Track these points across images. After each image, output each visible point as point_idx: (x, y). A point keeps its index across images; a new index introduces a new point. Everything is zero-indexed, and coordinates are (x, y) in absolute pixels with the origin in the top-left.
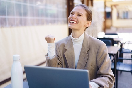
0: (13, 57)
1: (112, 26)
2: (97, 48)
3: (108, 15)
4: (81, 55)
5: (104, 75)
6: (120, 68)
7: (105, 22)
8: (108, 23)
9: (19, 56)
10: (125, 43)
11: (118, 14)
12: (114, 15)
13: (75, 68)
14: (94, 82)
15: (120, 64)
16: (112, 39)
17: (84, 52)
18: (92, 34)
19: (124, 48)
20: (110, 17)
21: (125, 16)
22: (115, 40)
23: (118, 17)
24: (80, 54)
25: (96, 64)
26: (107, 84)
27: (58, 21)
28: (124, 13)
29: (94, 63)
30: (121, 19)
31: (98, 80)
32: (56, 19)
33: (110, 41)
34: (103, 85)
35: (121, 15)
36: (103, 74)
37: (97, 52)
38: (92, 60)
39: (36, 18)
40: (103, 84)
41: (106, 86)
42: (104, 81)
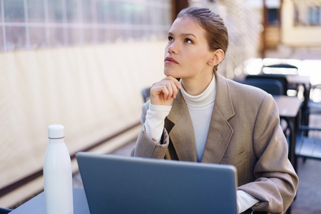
0: (49, 130)
1: (280, 42)
2: (254, 111)
3: (272, 16)
4: (211, 129)
5: (272, 175)
6: (303, 150)
7: (264, 34)
8: (273, 35)
9: (62, 127)
10: (315, 87)
11: (297, 13)
12: (287, 16)
13: (199, 161)
14: (244, 191)
15: (303, 142)
16: (283, 79)
17: (221, 122)
18: (234, 64)
19: (312, 101)
20: (277, 21)
21: (314, 18)
22: (290, 79)
23: (297, 21)
24: (210, 127)
25: (252, 150)
26: (278, 197)
27: (151, 32)
28: (311, 9)
29: (248, 148)
30: (304, 25)
31: (254, 187)
32: (145, 27)
33: (279, 84)
34: (268, 199)
35: (304, 17)
36: (269, 172)
37: (254, 119)
38: (242, 140)
39: (95, 26)
40: (267, 195)
41: (273, 200)
42: (271, 190)
